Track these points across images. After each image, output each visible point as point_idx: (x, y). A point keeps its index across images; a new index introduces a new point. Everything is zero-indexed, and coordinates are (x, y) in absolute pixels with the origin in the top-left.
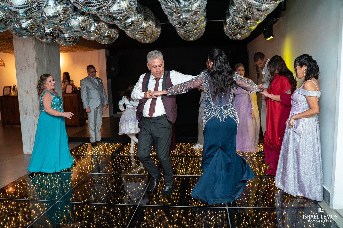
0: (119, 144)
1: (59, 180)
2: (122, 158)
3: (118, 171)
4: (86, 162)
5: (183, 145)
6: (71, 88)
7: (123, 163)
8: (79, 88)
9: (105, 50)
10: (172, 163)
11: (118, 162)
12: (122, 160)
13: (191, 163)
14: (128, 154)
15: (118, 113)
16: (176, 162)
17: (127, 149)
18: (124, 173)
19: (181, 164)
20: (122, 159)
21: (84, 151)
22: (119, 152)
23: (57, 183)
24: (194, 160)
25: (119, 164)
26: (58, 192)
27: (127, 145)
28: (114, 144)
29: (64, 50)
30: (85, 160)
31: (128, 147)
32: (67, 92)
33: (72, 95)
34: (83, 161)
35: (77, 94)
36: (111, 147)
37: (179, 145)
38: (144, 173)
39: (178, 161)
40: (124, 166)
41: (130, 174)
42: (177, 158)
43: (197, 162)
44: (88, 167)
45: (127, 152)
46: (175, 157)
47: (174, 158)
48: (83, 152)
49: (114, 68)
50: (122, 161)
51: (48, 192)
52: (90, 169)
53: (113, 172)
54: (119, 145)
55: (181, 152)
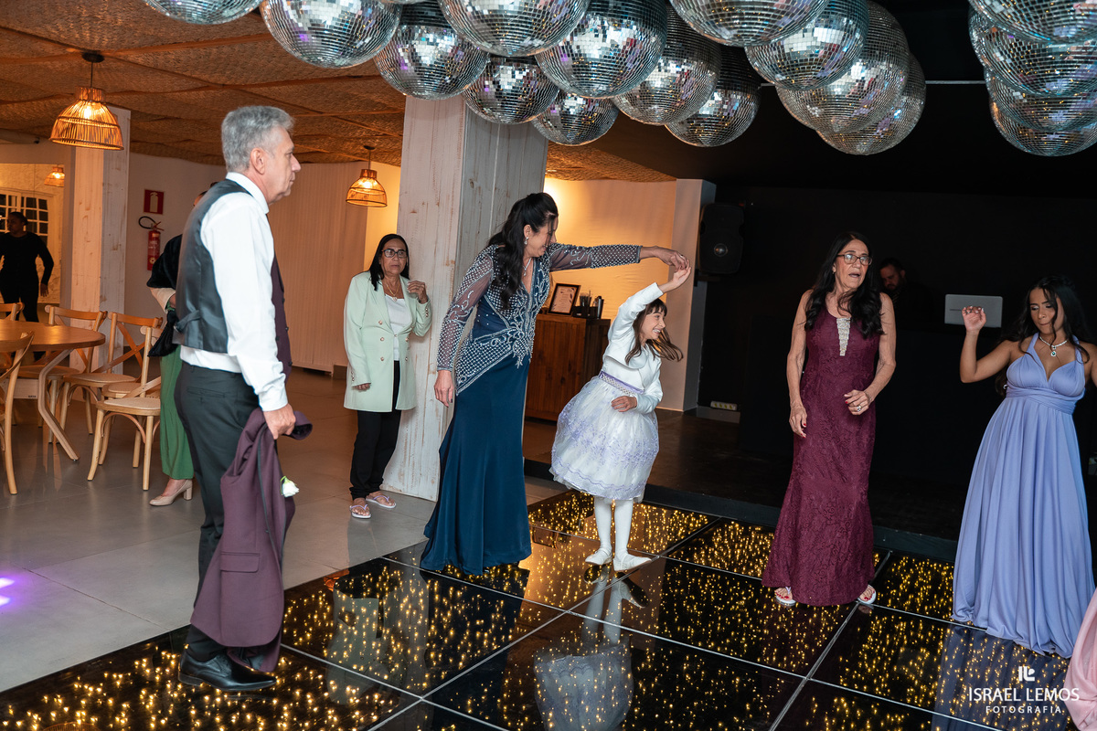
0: (698, 518)
1: (454, 612)
2: (697, 576)
3: (672, 627)
4: (568, 562)
5: (944, 573)
6: (571, 296)
7: (699, 599)
8: (597, 300)
9: (701, 181)
10: (892, 642)
11: (679, 588)
12: (695, 585)
13: (974, 660)
14: (722, 565)
15: (713, 404)
16: (908, 639)
17: (721, 544)
18: (695, 640)
19: (931, 658)
20: (696, 581)
21: (569, 518)
22: (693, 550)
23: (444, 623)
24: (988, 652)
25: (680, 598)
26: (436, 658)
27: (724, 529)
28: (680, 515)
29: (570, 172)
30: (562, 557)
31: (729, 535)
32: (556, 309)
33: (571, 319)
34: (558, 556)
35: (585, 320)
36: (668, 523)
37: (927, 568)
38: (771, 659)
39: (919, 639)
40: (699, 609)
41: (714, 649)
42: (917, 625)
43: (1003, 661)
44: (566, 584)
45: (720, 554)
46: (906, 618)
47: (903, 620)
48: (564, 523)
49: (724, 248)
50: (695, 590)
51: (405, 651)
52: (572, 595)
53: (652, 627)
54: (694, 523)
55: (932, 602)
